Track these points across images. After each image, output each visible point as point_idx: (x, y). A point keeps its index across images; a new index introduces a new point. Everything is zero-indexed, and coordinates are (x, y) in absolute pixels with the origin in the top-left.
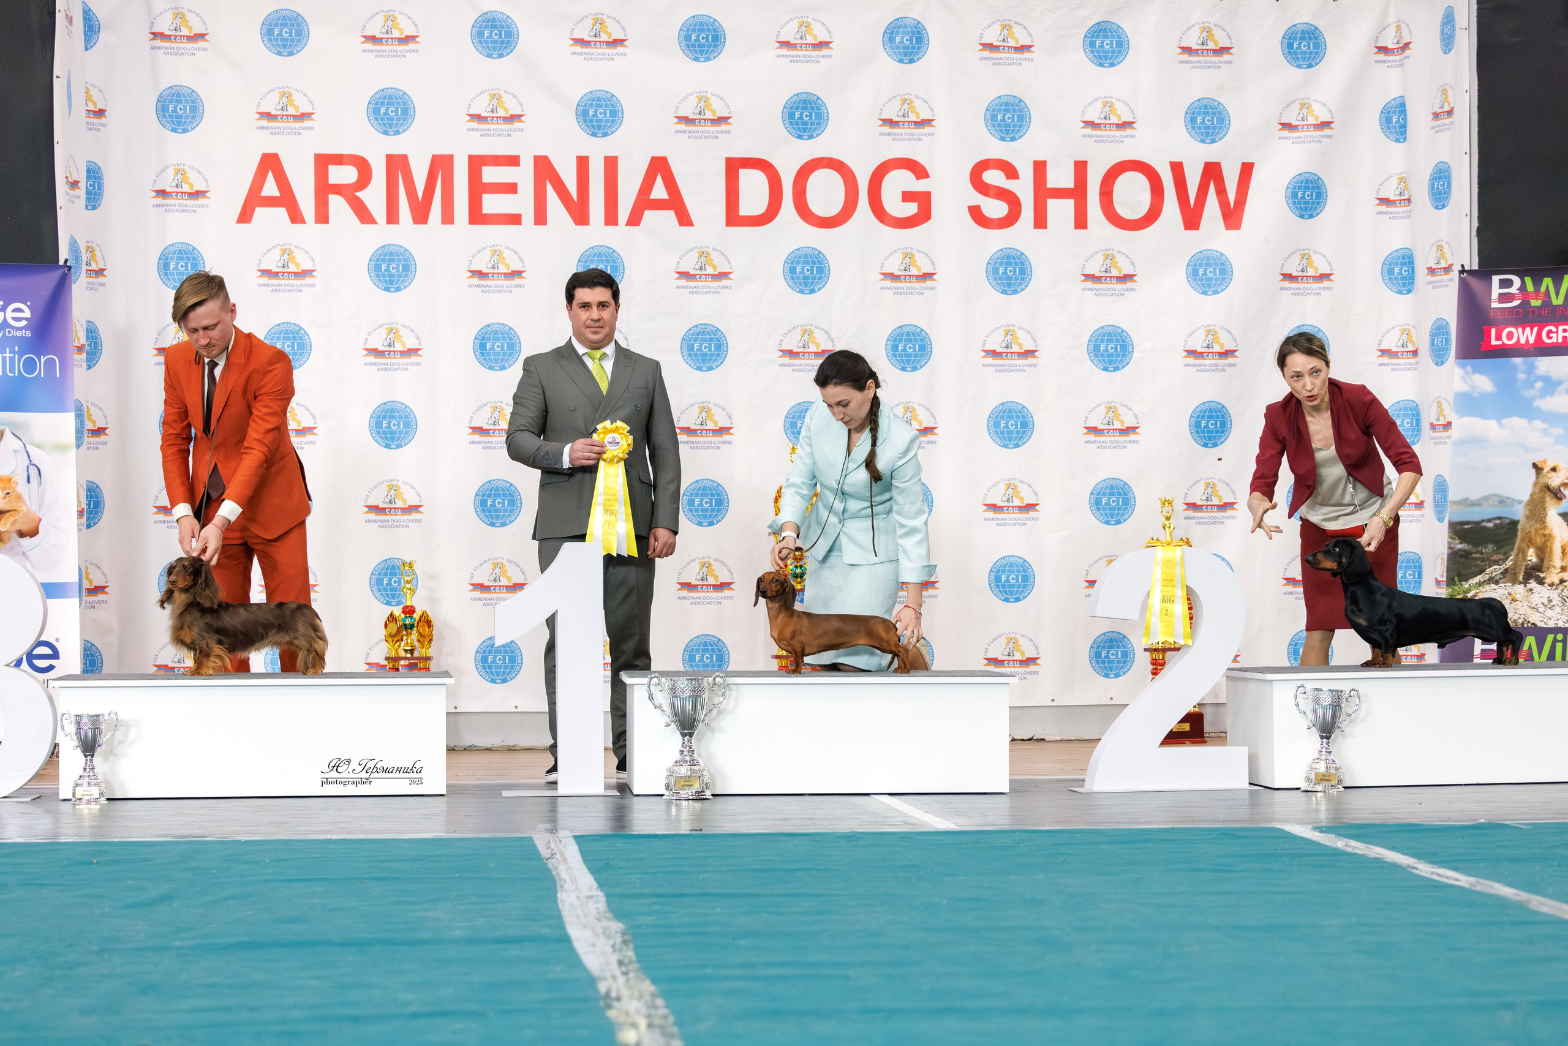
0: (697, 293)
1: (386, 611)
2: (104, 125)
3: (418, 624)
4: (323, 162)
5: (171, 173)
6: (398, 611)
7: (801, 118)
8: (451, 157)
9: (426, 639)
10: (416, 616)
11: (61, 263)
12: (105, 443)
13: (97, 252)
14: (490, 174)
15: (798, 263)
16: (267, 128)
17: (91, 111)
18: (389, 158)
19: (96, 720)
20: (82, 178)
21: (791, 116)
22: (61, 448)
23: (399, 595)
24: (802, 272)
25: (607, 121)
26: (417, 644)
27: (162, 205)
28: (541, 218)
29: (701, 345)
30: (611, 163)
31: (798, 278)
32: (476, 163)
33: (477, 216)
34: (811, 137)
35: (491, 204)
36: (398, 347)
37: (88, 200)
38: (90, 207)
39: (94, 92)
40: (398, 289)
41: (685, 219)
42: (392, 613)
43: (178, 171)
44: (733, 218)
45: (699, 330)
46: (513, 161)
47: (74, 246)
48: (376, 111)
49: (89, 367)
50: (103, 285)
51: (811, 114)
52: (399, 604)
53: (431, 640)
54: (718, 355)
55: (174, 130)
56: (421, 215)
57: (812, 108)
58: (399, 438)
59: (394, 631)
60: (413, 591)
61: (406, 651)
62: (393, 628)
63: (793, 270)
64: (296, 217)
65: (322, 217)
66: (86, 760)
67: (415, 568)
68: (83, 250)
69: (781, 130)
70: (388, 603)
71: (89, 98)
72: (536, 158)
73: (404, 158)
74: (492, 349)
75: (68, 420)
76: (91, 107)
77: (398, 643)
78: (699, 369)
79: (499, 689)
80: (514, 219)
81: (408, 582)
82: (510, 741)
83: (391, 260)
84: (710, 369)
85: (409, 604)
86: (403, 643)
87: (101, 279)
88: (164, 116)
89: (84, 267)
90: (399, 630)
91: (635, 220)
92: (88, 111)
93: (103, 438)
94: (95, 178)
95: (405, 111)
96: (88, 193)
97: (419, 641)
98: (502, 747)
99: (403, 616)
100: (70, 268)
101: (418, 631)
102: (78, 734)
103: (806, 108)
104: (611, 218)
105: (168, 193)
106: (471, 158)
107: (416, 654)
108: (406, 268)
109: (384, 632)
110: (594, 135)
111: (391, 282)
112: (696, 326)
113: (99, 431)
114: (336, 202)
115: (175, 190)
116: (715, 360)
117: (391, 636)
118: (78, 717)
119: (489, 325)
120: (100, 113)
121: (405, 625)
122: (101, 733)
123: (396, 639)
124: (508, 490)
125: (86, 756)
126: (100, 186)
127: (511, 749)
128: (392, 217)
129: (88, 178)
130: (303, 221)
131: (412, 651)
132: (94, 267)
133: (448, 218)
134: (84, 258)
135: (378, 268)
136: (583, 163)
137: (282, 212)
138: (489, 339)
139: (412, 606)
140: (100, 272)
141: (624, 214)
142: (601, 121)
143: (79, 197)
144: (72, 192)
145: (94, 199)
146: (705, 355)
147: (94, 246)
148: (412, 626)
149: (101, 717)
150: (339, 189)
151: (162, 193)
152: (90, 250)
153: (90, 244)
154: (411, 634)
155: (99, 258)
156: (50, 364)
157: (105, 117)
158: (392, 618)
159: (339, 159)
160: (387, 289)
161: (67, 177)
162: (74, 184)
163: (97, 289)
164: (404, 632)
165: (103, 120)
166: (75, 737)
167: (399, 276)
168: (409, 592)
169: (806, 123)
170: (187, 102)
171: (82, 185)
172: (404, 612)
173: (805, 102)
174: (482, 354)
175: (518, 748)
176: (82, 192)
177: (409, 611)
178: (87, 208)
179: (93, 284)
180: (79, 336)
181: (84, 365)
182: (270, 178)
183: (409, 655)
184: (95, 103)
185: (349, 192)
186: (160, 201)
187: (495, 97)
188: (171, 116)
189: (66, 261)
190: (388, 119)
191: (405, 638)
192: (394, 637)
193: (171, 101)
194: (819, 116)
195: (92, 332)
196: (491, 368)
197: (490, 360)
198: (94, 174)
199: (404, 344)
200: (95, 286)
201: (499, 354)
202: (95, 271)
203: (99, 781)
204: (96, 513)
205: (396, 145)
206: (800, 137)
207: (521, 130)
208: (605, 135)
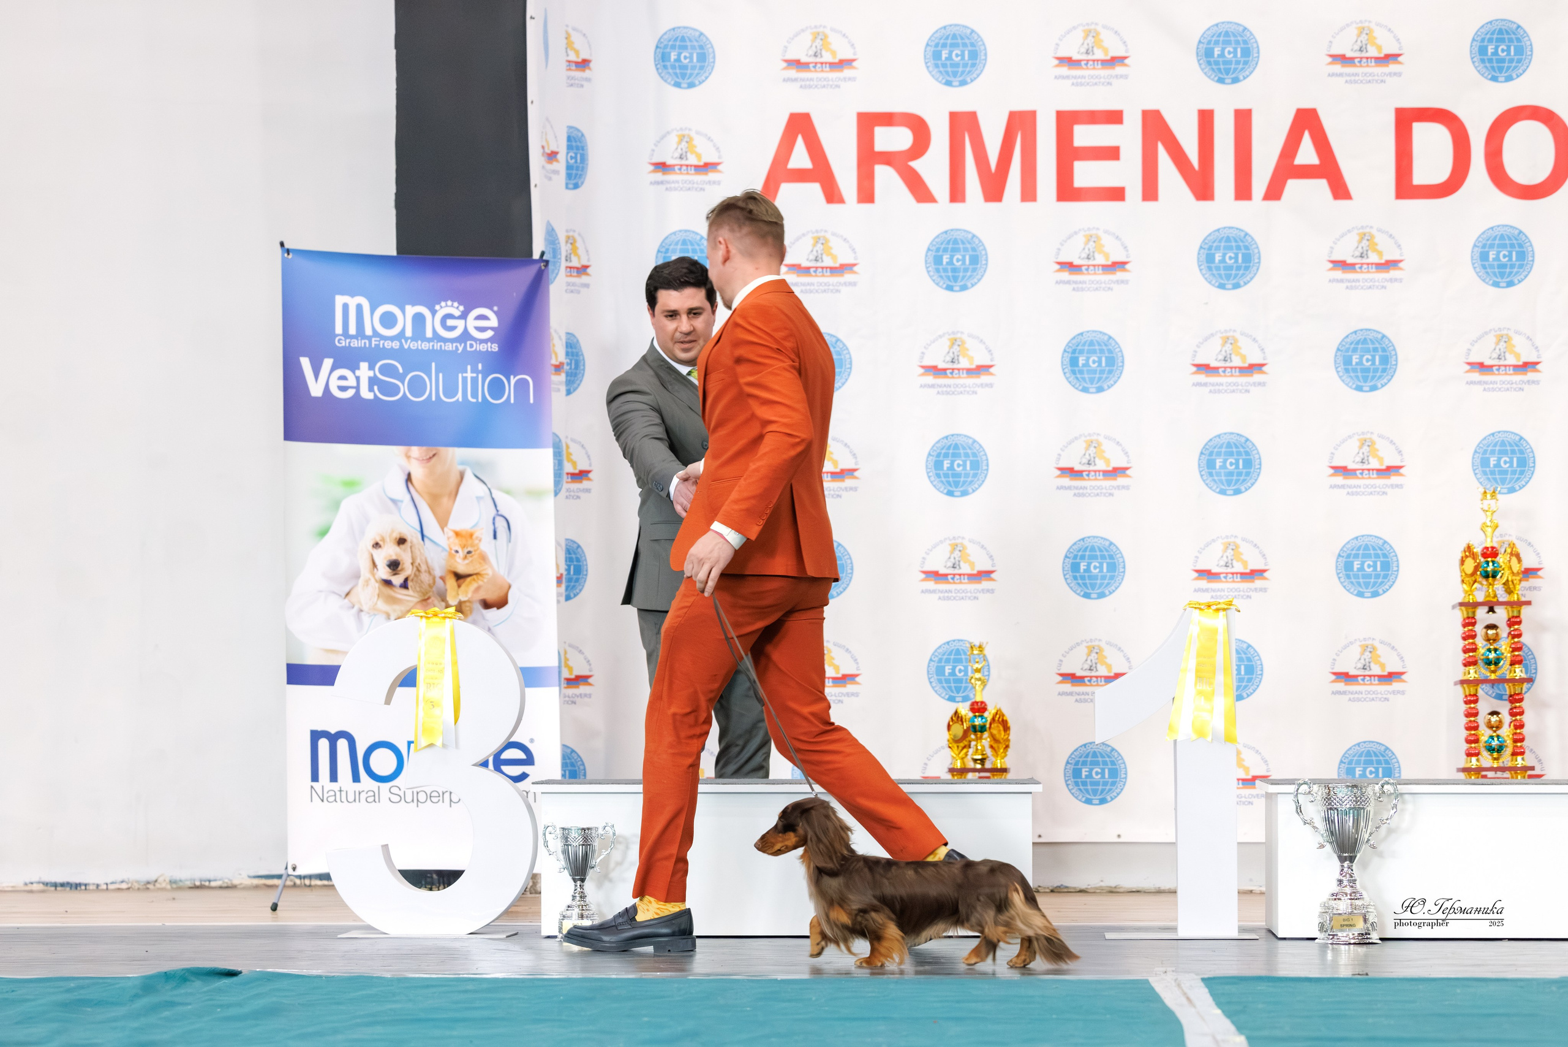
0: (1356, 288)
1: (949, 709)
2: (588, 80)
3: (991, 724)
4: (868, 122)
5: (673, 139)
6: (964, 710)
7: (1495, 53)
8: (1033, 114)
9: (1001, 745)
10: (989, 715)
11: (536, 255)
12: (588, 491)
13: (579, 244)
14: (1084, 136)
15: (1492, 246)
16: (796, 80)
17: (572, 62)
18: (954, 116)
19: (586, 834)
20: (561, 147)
21: (1482, 50)
22: (534, 494)
23: (966, 688)
24: (1497, 258)
25: (1238, 63)
26: (989, 752)
27: (662, 183)
28: (1150, 192)
29: (1361, 357)
30: (1243, 119)
31: (1491, 267)
32: (1066, 121)
33: (1067, 191)
34: (1509, 79)
35: (1086, 174)
36: (964, 363)
37: (569, 176)
38: (571, 186)
39: (576, 38)
40: (964, 288)
41: (1340, 191)
42: (956, 713)
43: (681, 138)
44: (1405, 188)
45: (1360, 337)
46: (1114, 117)
47: (551, 234)
48: (937, 55)
49: (569, 393)
50: (587, 286)
51: (1509, 48)
52: (965, 699)
53: (1007, 747)
54: (1384, 370)
55: (677, 85)
56: (994, 190)
57: (1511, 40)
58: (964, 482)
59: (960, 733)
60: (984, 684)
61: (975, 760)
62: (958, 730)
63: (1484, 256)
64: (833, 195)
65: (866, 194)
66: (576, 886)
67: (986, 652)
68: (562, 237)
69: (1469, 71)
70: (952, 699)
71: (569, 45)
72: (1145, 113)
73: (973, 116)
74: (1086, 364)
75: (546, 455)
76: (573, 57)
77: (965, 750)
78: (1359, 389)
79: (1096, 812)
80: (1116, 194)
81: (978, 671)
82: (1110, 882)
83: (955, 250)
84: (1374, 388)
85: (978, 699)
86: (971, 751)
87: (584, 279)
88: (665, 67)
89: (564, 264)
90: (966, 733)
91: (1274, 192)
92: (569, 62)
93: (585, 484)
94: (578, 148)
95: (974, 55)
96: (569, 167)
97: (992, 747)
98: (1101, 888)
99: (971, 715)
100: (547, 262)
101: (993, 736)
102: (565, 852)
103: (1502, 40)
104: (1243, 191)
105: (669, 166)
106: (1060, 115)
107: (988, 765)
108: (975, 260)
109: (946, 736)
110: (1221, 81)
111: (955, 279)
112: (1355, 332)
113: (581, 475)
114: (885, 176)
115: (678, 162)
116: (1380, 377)
117: (956, 741)
118: (565, 831)
119: (1082, 334)
120: (584, 64)
121: (974, 727)
122: (593, 851)
123: (962, 745)
124: (1107, 551)
125: (575, 881)
126: (584, 159)
127: (1112, 891)
128: (957, 194)
129: (569, 148)
130: (841, 200)
131: (982, 761)
132: (575, 263)
133: (1029, 193)
134: (564, 248)
135: (938, 260)
136: (1206, 119)
137: (814, 189)
138: (1081, 352)
139: (982, 702)
140: (583, 270)
141: (1260, 181)
142: (1229, 62)
143: (556, 172)
144: (549, 167)
145: (576, 175)
146: (1367, 370)
147: (576, 235)
148: (983, 729)
149: (593, 831)
150: (887, 158)
151: (662, 167)
152: (571, 241)
153: (571, 234)
154: (981, 738)
155: (581, 251)
156: (522, 386)
157: (590, 69)
158: (957, 717)
159: (888, 119)
160: (950, 288)
161: (543, 147)
162: (552, 156)
163: (579, 292)
164: (973, 736)
165: (587, 73)
166: (561, 857)
167: (966, 270)
168: (979, 683)
169: (1503, 61)
170: (693, 47)
171: (562, 157)
172: (973, 710)
173: (1500, 32)
174: (1074, 372)
175: (1121, 890)
176: (561, 165)
177: (979, 708)
178: (567, 188)
179: (574, 284)
180: (558, 353)
181: (563, 389)
182: (800, 144)
183: (979, 766)
184: (577, 52)
185: (900, 162)
186: (659, 176)
187: (1091, 33)
188: (673, 67)
189: (543, 254)
190: (953, 65)
191: (973, 743)
192: (960, 742)
193: (673, 47)
194: (1520, 51)
195: (573, 348)
196: (1085, 390)
197: (1084, 379)
198: (576, 143)
199: (971, 359)
200: (577, 288)
201: (1095, 372)
202: (577, 268)
203: (592, 912)
204: (577, 580)
205: (962, 99)
206: (1494, 79)
207: (1126, 77)
208: (1235, 80)
